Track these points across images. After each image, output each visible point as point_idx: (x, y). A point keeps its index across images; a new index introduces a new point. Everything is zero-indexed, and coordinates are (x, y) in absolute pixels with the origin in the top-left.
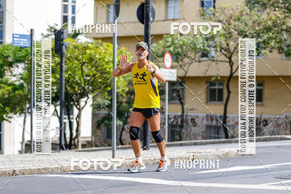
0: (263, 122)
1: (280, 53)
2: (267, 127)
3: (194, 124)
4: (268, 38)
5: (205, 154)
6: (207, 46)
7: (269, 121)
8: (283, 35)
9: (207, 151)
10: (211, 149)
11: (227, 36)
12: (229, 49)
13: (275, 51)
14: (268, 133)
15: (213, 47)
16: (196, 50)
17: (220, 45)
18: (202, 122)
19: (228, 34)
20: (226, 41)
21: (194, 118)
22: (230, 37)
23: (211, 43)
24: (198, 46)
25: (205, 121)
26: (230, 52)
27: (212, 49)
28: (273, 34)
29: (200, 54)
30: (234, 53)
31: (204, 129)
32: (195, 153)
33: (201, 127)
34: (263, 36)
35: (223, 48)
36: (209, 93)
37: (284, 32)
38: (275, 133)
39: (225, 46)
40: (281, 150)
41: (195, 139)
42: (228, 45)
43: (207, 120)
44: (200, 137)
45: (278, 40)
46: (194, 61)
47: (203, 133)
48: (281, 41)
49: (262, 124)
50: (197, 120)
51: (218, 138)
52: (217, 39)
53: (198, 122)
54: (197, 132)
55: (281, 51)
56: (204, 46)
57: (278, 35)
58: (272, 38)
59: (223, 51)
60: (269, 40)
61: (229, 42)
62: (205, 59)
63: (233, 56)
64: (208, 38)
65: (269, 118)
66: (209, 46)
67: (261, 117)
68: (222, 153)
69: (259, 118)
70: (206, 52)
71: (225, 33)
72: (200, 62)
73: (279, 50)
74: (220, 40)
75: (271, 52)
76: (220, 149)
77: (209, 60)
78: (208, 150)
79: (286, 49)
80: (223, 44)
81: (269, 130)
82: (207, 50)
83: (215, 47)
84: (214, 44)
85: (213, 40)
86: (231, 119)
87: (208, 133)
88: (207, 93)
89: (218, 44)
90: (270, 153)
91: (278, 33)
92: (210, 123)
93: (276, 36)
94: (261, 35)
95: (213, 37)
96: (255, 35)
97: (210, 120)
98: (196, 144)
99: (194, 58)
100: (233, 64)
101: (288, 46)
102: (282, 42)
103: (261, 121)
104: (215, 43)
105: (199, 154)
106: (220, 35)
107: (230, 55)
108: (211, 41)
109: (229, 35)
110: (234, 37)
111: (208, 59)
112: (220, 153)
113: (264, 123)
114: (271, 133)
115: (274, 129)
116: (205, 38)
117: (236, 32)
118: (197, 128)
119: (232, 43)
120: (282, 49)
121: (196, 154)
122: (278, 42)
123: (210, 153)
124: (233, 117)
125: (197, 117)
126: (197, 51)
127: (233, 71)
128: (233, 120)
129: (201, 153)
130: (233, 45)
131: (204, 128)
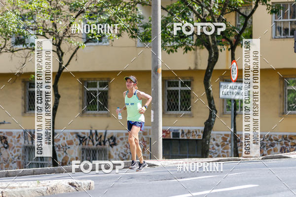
0: (109, 139)
1: (133, 37)
2: (115, 147)
3: (6, 146)
4: (115, 14)
5: (20, 189)
6: (24, 28)
7: (118, 139)
8: (137, 10)
9: (23, 185)
10: (29, 182)
11: (53, 11)
12: (56, 31)
13: (126, 35)
14: (118, 157)
15: (32, 29)
16: (6, 34)
17: (43, 26)
18: (18, 141)
19: (54, 9)
20: (51, 20)
21: (5, 136)
22: (58, 14)
23: (29, 23)
24: (10, 29)
25: (22, 141)
26: (58, 36)
27: (32, 32)
28: (122, 8)
29: (12, 40)
30: (65, 38)
31: (20, 153)
32: (5, 188)
33: (16, 149)
34: (107, 12)
35: (47, 31)
36: (27, 98)
37: (138, 6)
38: (127, 157)
39: (50, 27)
40: (134, 181)
41: (7, 167)
42: (55, 25)
43: (25, 139)
44: (15, 165)
45: (129, 18)
46: (3, 50)
47: (18, 158)
48: (133, 19)
49: (107, 144)
50: (9, 139)
51: (42, 165)
52: (39, 17)
53: (11, 141)
54: (11, 157)
55: (134, 35)
56: (18, 28)
57: (129, 10)
58: (121, 15)
59: (47, 35)
60: (116, 18)
61: (56, 21)
62: (21, 47)
63: (63, 42)
64: (25, 15)
65: (119, 134)
66: (27, 28)
67: (106, 133)
68: (46, 188)
69: (104, 135)
70: (22, 37)
71: (50, 7)
72: (13, 51)
73: (132, 33)
74: (43, 19)
75: (119, 35)
76: (43, 182)
77: (27, 48)
78: (25, 184)
79: (142, 31)
80: (46, 25)
81: (118, 153)
82: (23, 34)
83: (36, 29)
84: (34, 25)
85: (33, 19)
86: (61, 137)
87: (27, 157)
88: (24, 98)
89: (40, 24)
90: (119, 186)
91: (130, 8)
92: (30, 142)
93: (127, 12)
94: (104, 10)
95: (32, 15)
96: (95, 10)
97: (29, 139)
98: (7, 175)
99: (4, 47)
100: (62, 54)
101: (145, 27)
102: (136, 20)
103: (106, 139)
104: (35, 22)
105: (11, 190)
106: (43, 12)
107: (58, 42)
108: (29, 21)
109: (56, 11)
110: (64, 14)
111: (25, 47)
112: (42, 187)
113: (111, 141)
114: (122, 156)
115: (126, 151)
116: (20, 16)
117: (66, 7)
118: (9, 151)
119: (61, 23)
120: (136, 30)
121: (7, 190)
122: (131, 20)
123: (27, 189)
124: (65, 134)
125: (10, 134)
126: (9, 35)
127: (63, 65)
128: (64, 138)
129: (14, 188)
130: (62, 25)
131: (21, 150)
